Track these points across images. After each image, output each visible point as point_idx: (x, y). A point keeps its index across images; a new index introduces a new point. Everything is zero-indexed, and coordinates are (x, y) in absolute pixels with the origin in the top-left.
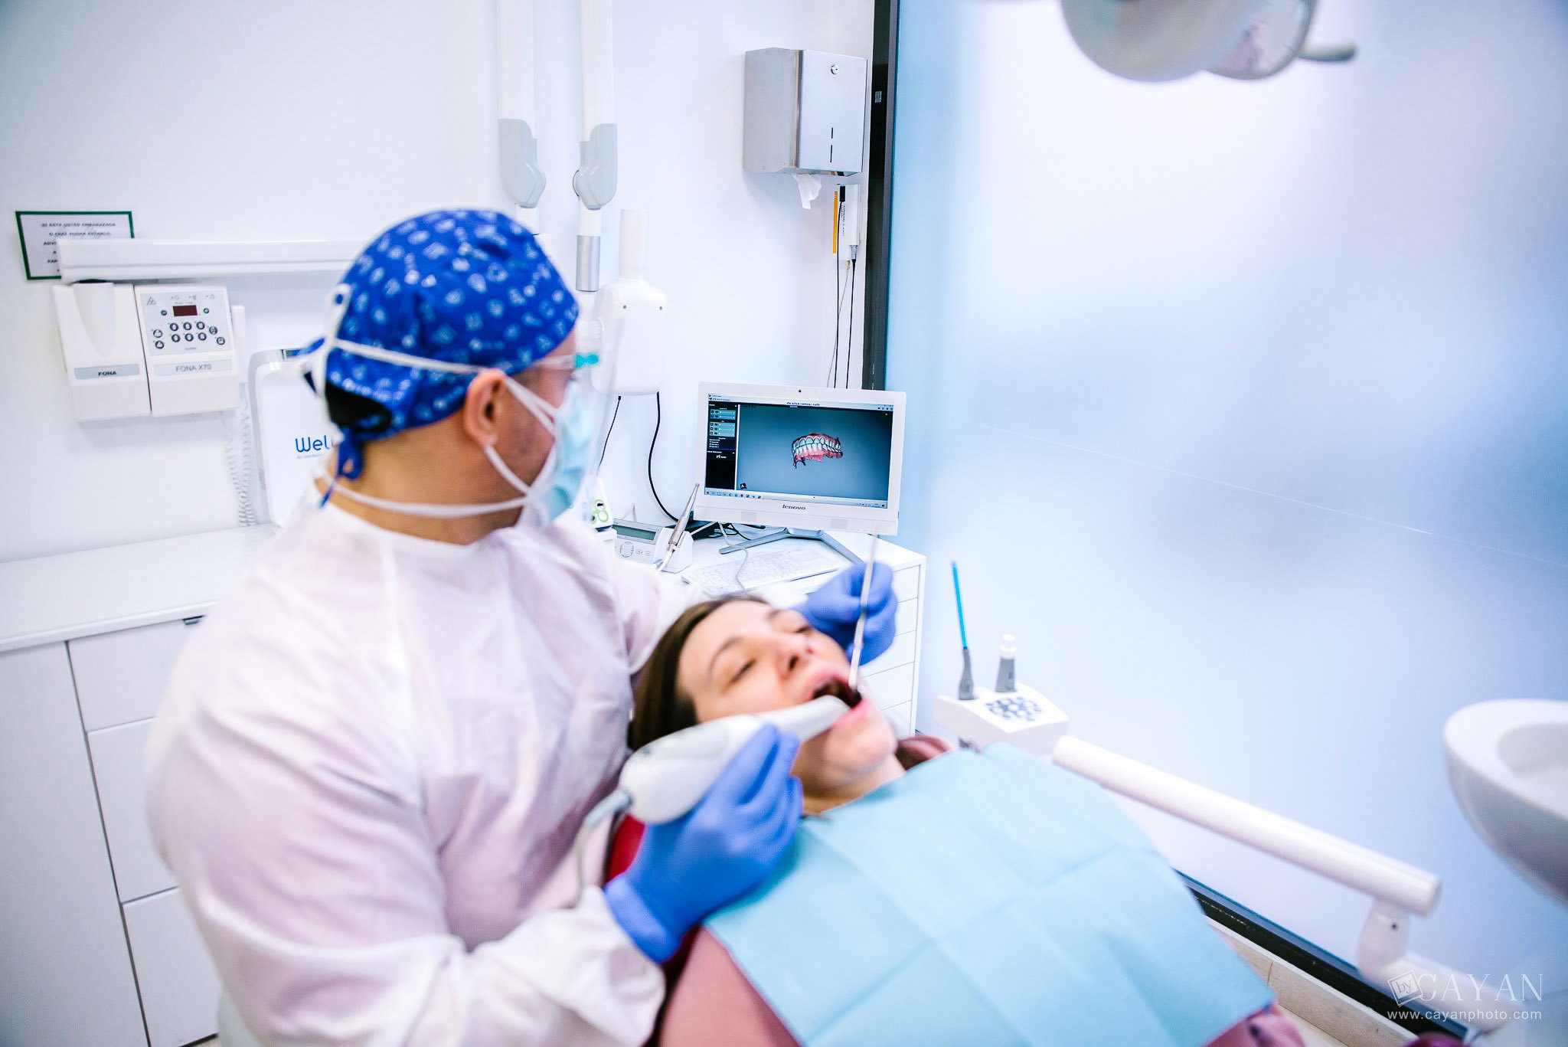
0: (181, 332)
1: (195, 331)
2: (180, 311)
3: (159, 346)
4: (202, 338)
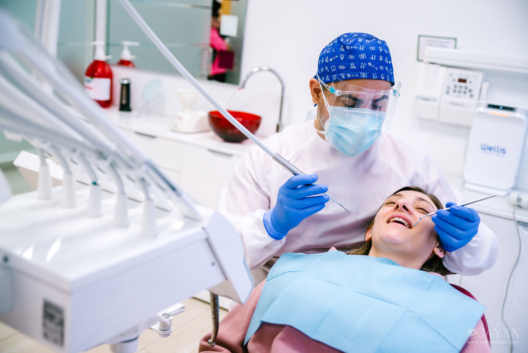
0: (458, 89)
1: (463, 90)
2: (461, 81)
3: (448, 93)
4: (465, 93)
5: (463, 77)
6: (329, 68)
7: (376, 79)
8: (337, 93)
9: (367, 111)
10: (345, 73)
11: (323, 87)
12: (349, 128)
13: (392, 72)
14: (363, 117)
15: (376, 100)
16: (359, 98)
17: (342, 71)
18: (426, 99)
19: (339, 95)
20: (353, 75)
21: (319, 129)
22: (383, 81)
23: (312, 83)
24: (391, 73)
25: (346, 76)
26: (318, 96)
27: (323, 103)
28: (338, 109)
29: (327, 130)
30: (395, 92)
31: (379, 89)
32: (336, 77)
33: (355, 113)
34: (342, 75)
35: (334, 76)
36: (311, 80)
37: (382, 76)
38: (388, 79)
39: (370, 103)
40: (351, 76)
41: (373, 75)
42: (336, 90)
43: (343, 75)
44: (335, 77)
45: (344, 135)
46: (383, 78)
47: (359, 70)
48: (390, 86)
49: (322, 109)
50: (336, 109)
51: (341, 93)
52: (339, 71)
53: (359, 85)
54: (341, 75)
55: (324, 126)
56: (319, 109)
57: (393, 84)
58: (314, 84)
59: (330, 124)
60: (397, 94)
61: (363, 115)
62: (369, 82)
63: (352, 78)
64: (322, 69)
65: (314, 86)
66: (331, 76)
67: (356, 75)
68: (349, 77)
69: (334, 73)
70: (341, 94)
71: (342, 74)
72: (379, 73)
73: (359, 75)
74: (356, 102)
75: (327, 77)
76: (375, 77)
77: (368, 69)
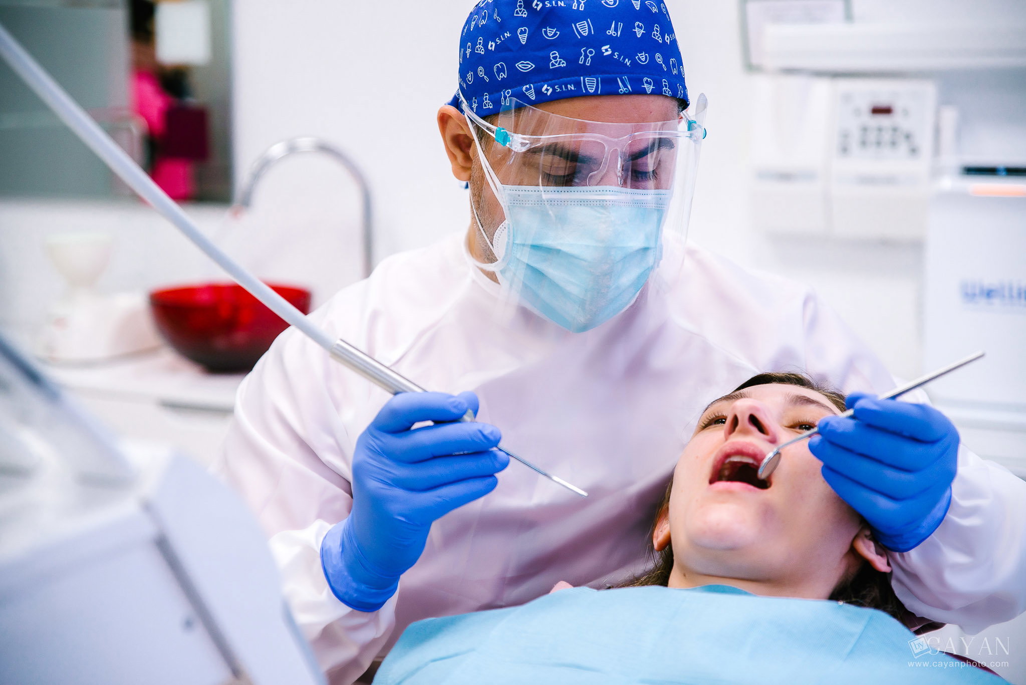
0: (872, 136)
1: (887, 136)
2: (878, 111)
3: (845, 150)
4: (893, 144)
5: (883, 102)
6: (489, 72)
7: (630, 94)
8: (518, 143)
9: (611, 192)
10: (536, 82)
11: (478, 129)
12: (564, 249)
13: (679, 68)
14: (602, 211)
15: (636, 153)
16: (584, 151)
17: (525, 78)
18: (785, 177)
19: (524, 149)
20: (561, 88)
21: (480, 255)
22: (652, 99)
23: (444, 119)
24: (675, 72)
25: (538, 92)
26: (467, 158)
27: (483, 177)
28: (527, 193)
29: (503, 260)
30: (691, 125)
31: (642, 119)
32: (509, 97)
33: (579, 203)
34: (527, 90)
35: (504, 93)
36: (439, 111)
37: (647, 82)
38: (666, 90)
39: (619, 165)
40: (554, 90)
41: (620, 84)
42: (512, 136)
43: (530, 88)
44: (508, 95)
45: (553, 271)
46: (649, 88)
47: (574, 70)
48: (676, 109)
49: (480, 196)
50: (520, 193)
51: (527, 142)
52: (516, 79)
53: (579, 116)
54: (524, 88)
55: (492, 245)
56: (474, 195)
57: (684, 104)
58: (451, 125)
59: (509, 239)
60: (698, 133)
61: (602, 205)
62: (608, 103)
63: (556, 98)
64: (470, 76)
65: (452, 129)
66: (496, 95)
67: (569, 86)
68: (549, 93)
69: (505, 84)
70: (528, 146)
71: (528, 86)
72: (636, 75)
73: (577, 84)
74: (579, 164)
75: (486, 99)
76: (625, 86)
77: (601, 66)
